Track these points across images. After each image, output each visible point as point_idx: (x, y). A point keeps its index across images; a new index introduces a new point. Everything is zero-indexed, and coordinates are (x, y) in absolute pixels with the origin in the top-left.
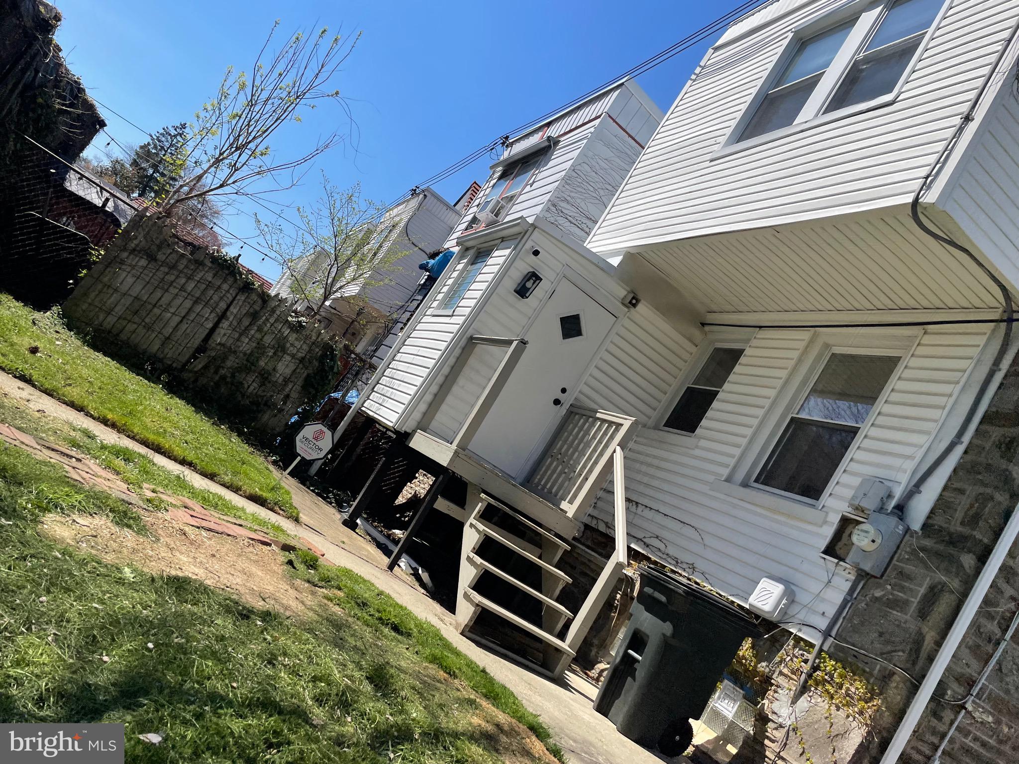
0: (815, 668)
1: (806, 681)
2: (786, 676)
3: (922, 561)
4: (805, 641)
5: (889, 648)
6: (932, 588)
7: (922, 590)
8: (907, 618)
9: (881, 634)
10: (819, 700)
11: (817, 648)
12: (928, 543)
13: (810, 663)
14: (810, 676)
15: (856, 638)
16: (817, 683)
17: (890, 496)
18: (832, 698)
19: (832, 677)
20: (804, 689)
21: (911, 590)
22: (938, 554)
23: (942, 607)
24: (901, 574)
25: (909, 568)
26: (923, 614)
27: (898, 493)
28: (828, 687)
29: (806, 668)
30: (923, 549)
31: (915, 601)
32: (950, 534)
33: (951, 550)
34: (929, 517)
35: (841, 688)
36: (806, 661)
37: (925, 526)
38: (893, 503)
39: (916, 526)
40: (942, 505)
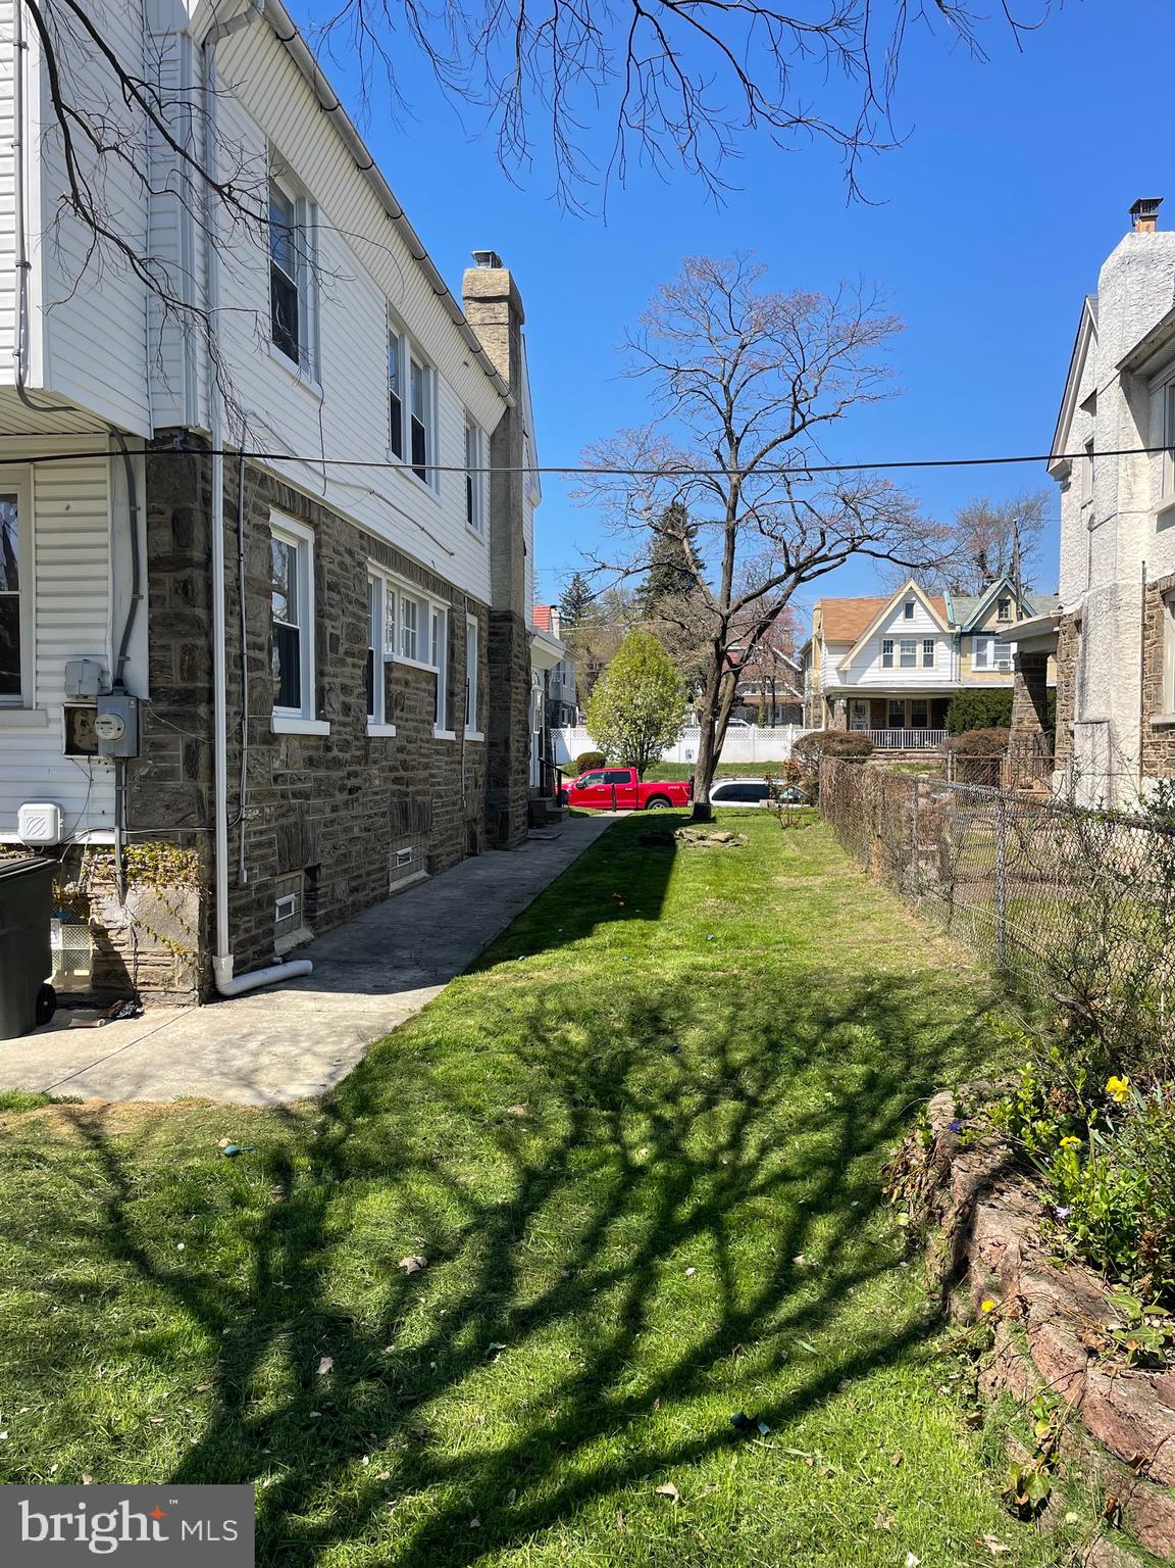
0: (125, 864)
1: (124, 880)
2: (100, 884)
3: (165, 726)
4: (101, 846)
5: (181, 815)
6: (188, 747)
7: (181, 753)
8: (181, 782)
9: (168, 807)
10: (144, 888)
11: (117, 847)
12: (163, 707)
13: (118, 863)
14: (124, 873)
15: (145, 820)
16: (134, 877)
17: (103, 672)
18: (155, 881)
19: (144, 863)
20: (125, 887)
21: (171, 756)
22: (176, 715)
23: (203, 760)
24: (155, 746)
25: (160, 737)
26: (192, 773)
27: (109, 665)
28: (146, 874)
29: (117, 868)
30: (162, 715)
31: (180, 765)
32: (178, 692)
33: (187, 708)
34: (150, 683)
35: (157, 868)
36: (113, 862)
37: (152, 691)
38: (109, 680)
39: (145, 695)
40: (156, 666)
